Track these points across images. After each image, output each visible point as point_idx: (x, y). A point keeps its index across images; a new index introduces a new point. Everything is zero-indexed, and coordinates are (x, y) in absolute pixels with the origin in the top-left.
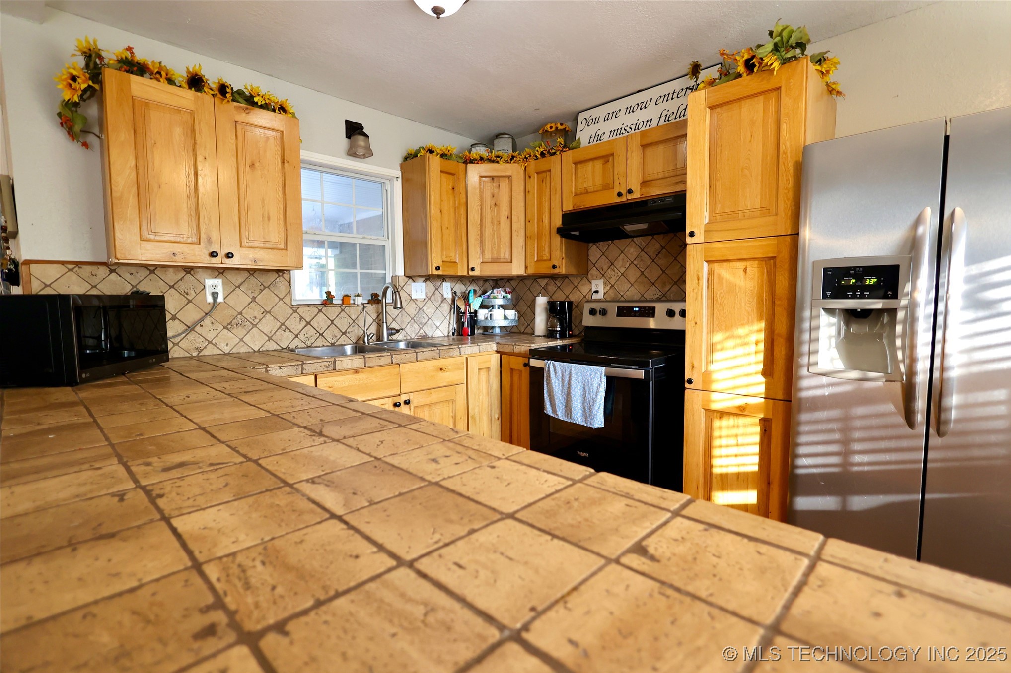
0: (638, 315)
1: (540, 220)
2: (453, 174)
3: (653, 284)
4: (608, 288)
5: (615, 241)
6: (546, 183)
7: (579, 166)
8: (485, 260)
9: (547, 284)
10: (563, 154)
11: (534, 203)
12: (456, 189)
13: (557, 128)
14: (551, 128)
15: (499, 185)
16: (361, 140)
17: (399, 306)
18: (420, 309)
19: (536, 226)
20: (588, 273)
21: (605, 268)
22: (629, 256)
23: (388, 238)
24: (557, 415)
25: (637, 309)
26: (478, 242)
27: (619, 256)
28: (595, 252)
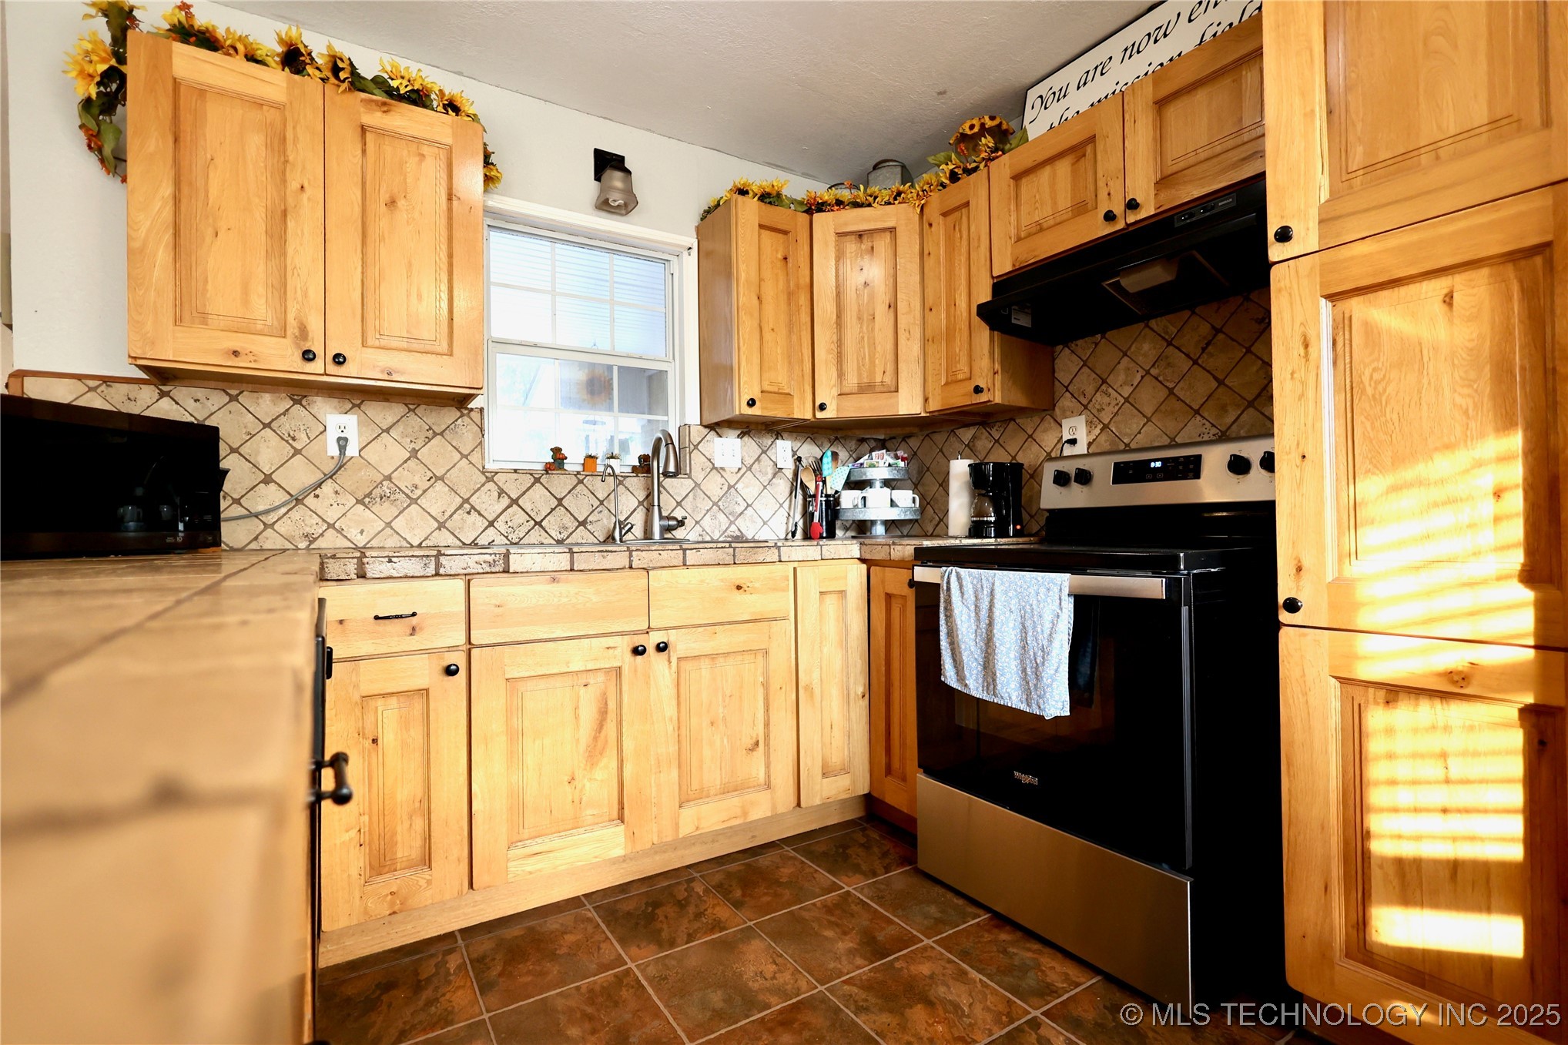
0: (1160, 475)
1: (952, 304)
2: (785, 233)
3: (1197, 412)
4: (1097, 431)
5: (1109, 334)
6: (960, 231)
7: (1024, 181)
8: (846, 390)
9: (974, 437)
10: (992, 165)
11: (940, 273)
12: (790, 260)
13: (983, 125)
14: (972, 127)
15: (872, 248)
16: (615, 178)
17: (672, 468)
18: (730, 487)
19: (943, 316)
20: (1055, 405)
21: (1090, 390)
22: (1140, 360)
23: (674, 359)
24: (966, 685)
25: (1158, 464)
26: (832, 358)
27: (1119, 363)
28: (1067, 363)
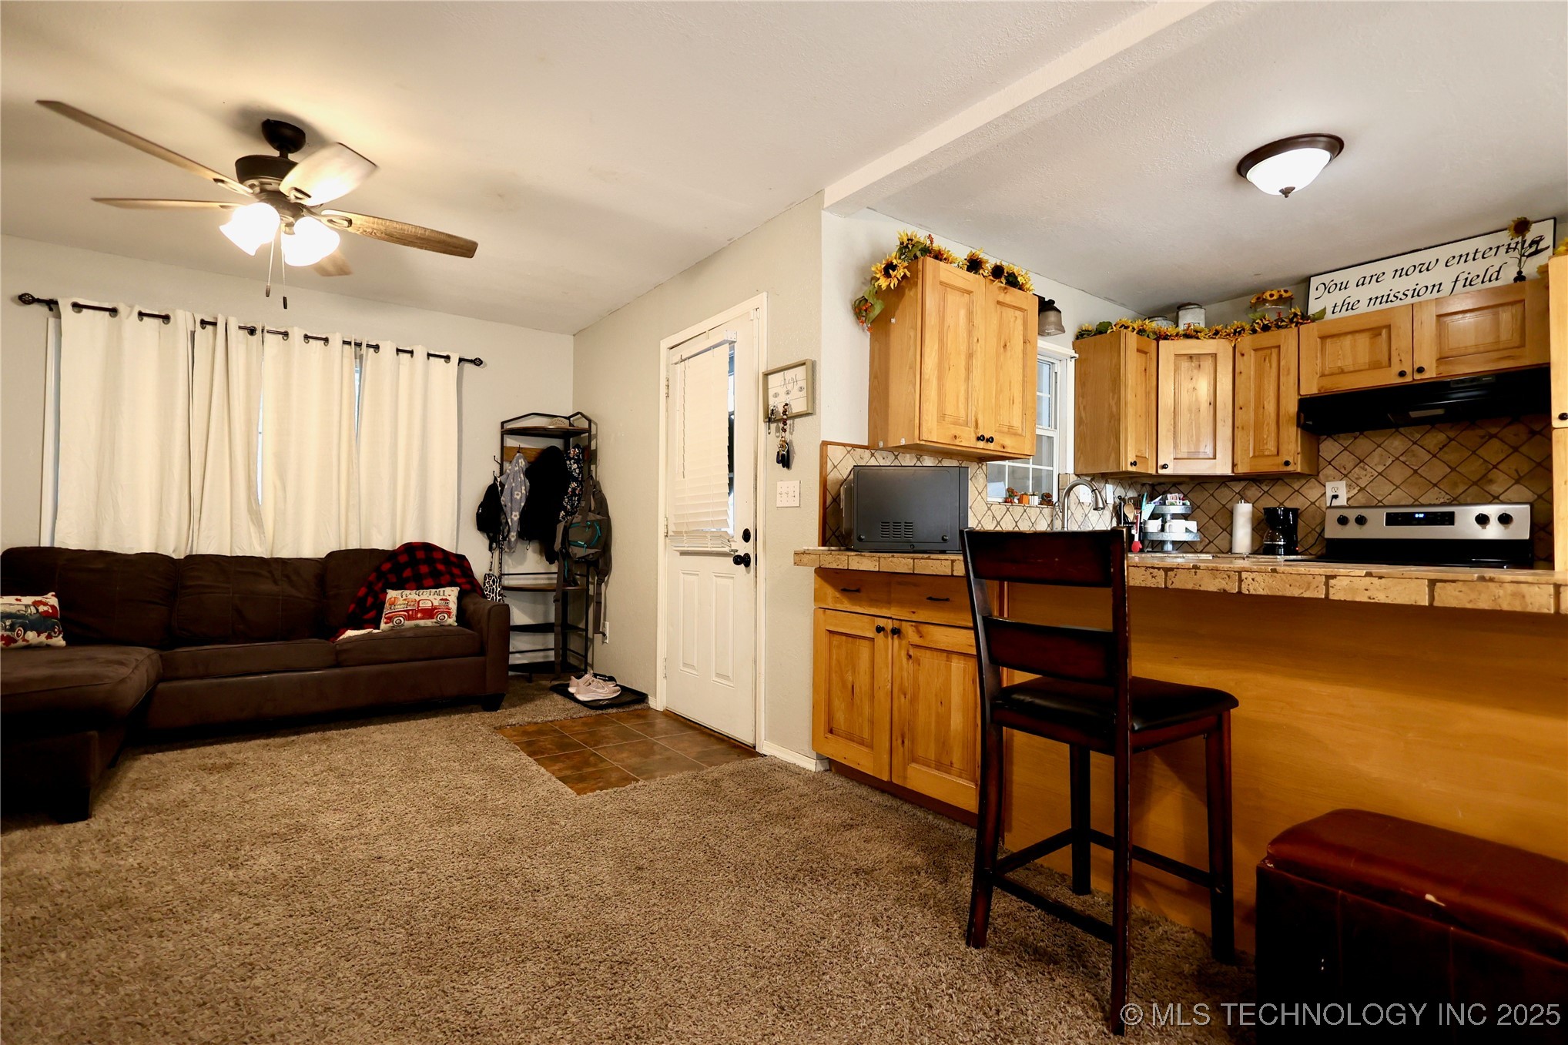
0: (1424, 522)
1: (1259, 405)
2: (1146, 353)
3: (1435, 485)
4: (1356, 491)
5: (1365, 433)
6: (1270, 362)
7: (1329, 341)
8: (1179, 456)
9: (1244, 488)
10: (1301, 327)
11: (1250, 386)
12: (1147, 371)
13: (1281, 296)
14: (1272, 295)
15: (1200, 366)
16: (1052, 315)
17: (1101, 505)
18: (1086, 515)
19: (1252, 415)
20: (1319, 473)
21: (1349, 466)
22: (1392, 451)
23: (1056, 428)
25: (1422, 516)
26: (1171, 435)
27: (1374, 451)
28: (1329, 448)
